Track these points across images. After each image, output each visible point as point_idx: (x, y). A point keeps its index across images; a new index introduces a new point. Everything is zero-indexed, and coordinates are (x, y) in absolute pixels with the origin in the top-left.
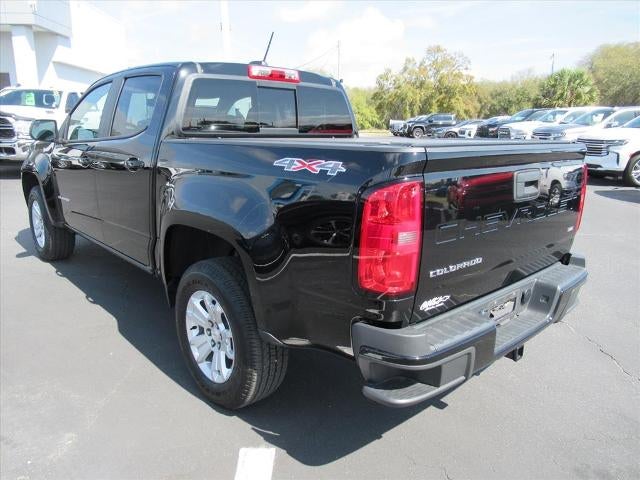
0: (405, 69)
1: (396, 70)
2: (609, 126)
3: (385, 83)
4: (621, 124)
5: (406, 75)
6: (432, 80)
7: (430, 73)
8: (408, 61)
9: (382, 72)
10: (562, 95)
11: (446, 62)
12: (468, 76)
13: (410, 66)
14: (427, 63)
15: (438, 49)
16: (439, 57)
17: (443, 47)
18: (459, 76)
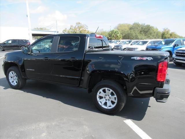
0: (71, 28)
1: (68, 29)
2: (131, 45)
3: (65, 32)
4: (134, 44)
5: (71, 30)
6: (78, 31)
7: (78, 30)
8: (71, 26)
9: (64, 29)
10: (114, 36)
11: (81, 27)
12: (88, 31)
13: (72, 28)
14: (77, 27)
15: (79, 23)
16: (80, 25)
17: (80, 23)
18: (86, 30)
